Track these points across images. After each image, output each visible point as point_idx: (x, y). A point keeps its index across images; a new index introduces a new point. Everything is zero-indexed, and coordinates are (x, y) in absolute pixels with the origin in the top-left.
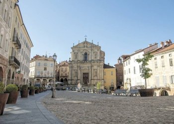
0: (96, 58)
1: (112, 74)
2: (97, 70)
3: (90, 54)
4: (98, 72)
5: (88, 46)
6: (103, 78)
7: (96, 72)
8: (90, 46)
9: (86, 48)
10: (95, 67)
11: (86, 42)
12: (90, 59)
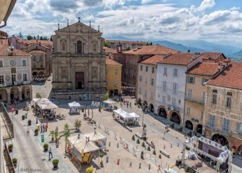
0: (95, 50)
1: (116, 73)
2: (97, 68)
3: (87, 44)
4: (99, 71)
5: (84, 30)
6: (104, 80)
7: (95, 71)
8: (87, 30)
9: (79, 34)
10: (94, 64)
11: (79, 24)
12: (86, 51)
